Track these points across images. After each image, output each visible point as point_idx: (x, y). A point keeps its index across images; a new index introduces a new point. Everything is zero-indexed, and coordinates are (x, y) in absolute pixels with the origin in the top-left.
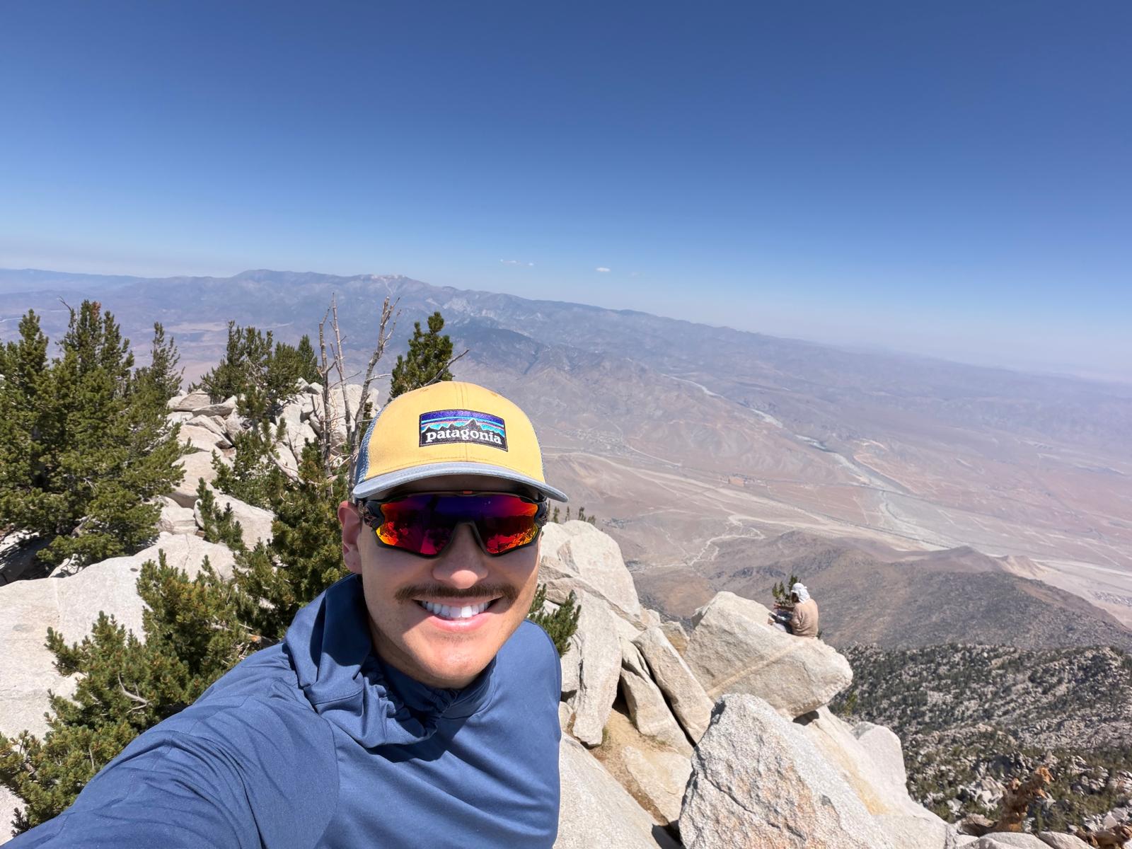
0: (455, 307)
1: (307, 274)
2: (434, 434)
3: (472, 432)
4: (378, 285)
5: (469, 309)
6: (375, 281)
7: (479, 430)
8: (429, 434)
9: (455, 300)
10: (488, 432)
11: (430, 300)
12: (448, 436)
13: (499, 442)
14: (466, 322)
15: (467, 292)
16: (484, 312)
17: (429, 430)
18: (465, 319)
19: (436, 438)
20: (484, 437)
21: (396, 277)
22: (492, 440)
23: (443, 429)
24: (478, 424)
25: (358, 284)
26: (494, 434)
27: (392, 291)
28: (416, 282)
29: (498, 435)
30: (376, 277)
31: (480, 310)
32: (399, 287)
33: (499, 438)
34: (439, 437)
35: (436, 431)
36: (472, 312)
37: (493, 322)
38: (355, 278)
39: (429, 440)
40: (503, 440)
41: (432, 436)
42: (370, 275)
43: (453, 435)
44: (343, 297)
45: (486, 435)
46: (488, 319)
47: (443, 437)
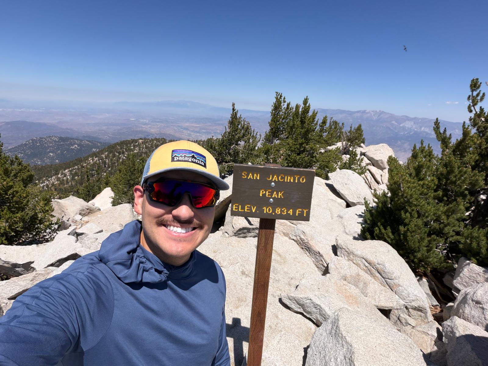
0: (407, 126)
1: (337, 110)
2: (178, 158)
3: (193, 159)
4: (369, 115)
5: (414, 127)
6: (368, 113)
7: (196, 159)
8: (175, 158)
9: (407, 122)
10: (199, 160)
11: (394, 122)
12: (183, 159)
13: (203, 164)
14: (411, 133)
15: (415, 118)
16: (423, 129)
17: (176, 156)
18: (411, 132)
19: (178, 159)
20: (197, 161)
21: (378, 111)
22: (200, 163)
23: (181, 156)
24: (195, 156)
25: (359, 115)
26: (201, 161)
27: (375, 118)
28: (388, 113)
29: (203, 162)
30: (368, 111)
31: (421, 127)
32: (379, 116)
33: (203, 163)
34: (179, 159)
35: (178, 157)
36: (416, 128)
37: (427, 133)
38: (358, 112)
39: (175, 160)
40: (205, 164)
41: (176, 158)
42: (366, 110)
43: (185, 159)
44: (351, 120)
45: (198, 161)
46: (425, 132)
47: (181, 159)
